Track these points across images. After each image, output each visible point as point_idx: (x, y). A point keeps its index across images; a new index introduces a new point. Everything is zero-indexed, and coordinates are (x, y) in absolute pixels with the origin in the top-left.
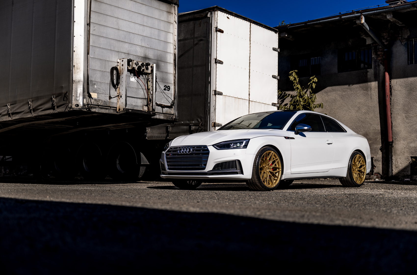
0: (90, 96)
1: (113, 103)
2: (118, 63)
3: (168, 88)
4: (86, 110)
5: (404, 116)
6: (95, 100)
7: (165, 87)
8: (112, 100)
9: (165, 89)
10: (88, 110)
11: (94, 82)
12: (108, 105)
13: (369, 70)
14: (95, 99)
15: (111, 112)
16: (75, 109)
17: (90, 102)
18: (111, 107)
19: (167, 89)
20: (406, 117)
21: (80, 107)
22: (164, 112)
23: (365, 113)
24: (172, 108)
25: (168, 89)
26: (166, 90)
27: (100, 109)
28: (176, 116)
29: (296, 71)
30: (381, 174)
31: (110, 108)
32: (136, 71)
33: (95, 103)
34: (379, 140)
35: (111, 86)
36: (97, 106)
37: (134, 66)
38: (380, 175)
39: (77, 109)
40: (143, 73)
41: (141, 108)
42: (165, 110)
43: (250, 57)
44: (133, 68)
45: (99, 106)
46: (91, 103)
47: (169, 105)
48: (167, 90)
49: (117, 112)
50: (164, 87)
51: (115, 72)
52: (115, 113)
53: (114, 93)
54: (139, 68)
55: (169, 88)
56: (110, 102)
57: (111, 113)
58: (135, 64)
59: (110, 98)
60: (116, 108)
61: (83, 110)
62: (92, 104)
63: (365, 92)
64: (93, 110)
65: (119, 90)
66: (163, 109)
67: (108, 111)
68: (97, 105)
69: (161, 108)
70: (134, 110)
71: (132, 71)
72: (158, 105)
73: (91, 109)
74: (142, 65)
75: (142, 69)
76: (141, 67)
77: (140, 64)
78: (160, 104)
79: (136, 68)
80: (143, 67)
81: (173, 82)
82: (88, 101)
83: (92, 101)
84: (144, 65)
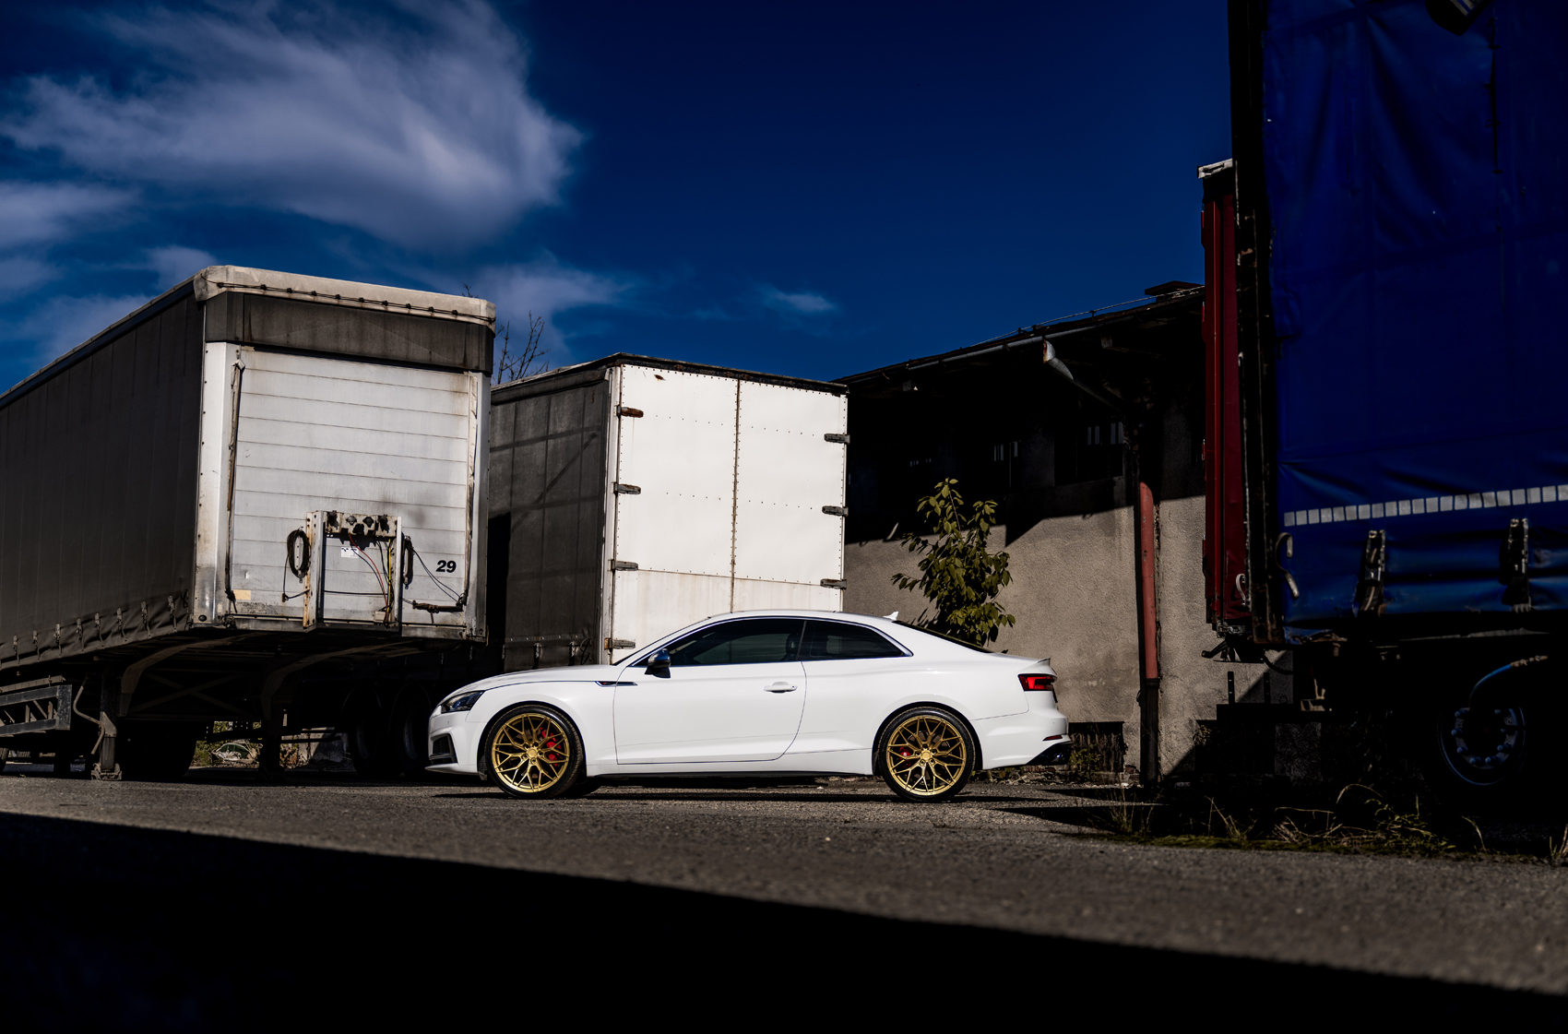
0: (231, 597)
1: (292, 608)
2: (309, 520)
3: (449, 566)
4: (224, 627)
5: (1184, 607)
6: (247, 604)
7: (442, 564)
8: (289, 603)
9: (439, 570)
10: (228, 626)
11: (244, 568)
12: (280, 613)
13: (1116, 479)
14: (245, 603)
15: (290, 627)
16: (198, 626)
17: (233, 610)
18: (288, 618)
19: (446, 568)
20: (1188, 611)
21: (208, 621)
22: (436, 622)
23: (1108, 599)
24: (461, 610)
25: (451, 569)
26: (444, 571)
27: (259, 623)
28: (471, 629)
29: (954, 481)
30: (1138, 768)
31: (285, 620)
32: (350, 536)
33: (246, 611)
34: (1135, 674)
35: (289, 572)
36: (254, 618)
37: (345, 525)
38: (1137, 771)
39: (203, 626)
40: (373, 538)
41: (370, 615)
42: (439, 617)
43: (735, 468)
44: (344, 531)
45: (256, 616)
46: (236, 612)
47: (453, 604)
48: (448, 571)
49: (305, 628)
50: (439, 563)
51: (299, 541)
52: (300, 629)
53: (295, 586)
54: (359, 528)
55: (451, 565)
56: (283, 608)
58: (347, 520)
59: (285, 598)
60: (302, 618)
61: (217, 627)
62: (238, 613)
63: (1108, 539)
64: (242, 626)
65: (308, 580)
66: (435, 614)
67: (283, 625)
68: (252, 614)
69: (429, 614)
70: (348, 621)
71: (343, 535)
72: (416, 606)
73: (237, 625)
74: (364, 521)
75: (366, 530)
76: (365, 525)
77: (360, 521)
78: (424, 604)
79: (351, 530)
80: (369, 526)
81: (463, 551)
82: (227, 609)
83: (238, 608)
84: (373, 521)
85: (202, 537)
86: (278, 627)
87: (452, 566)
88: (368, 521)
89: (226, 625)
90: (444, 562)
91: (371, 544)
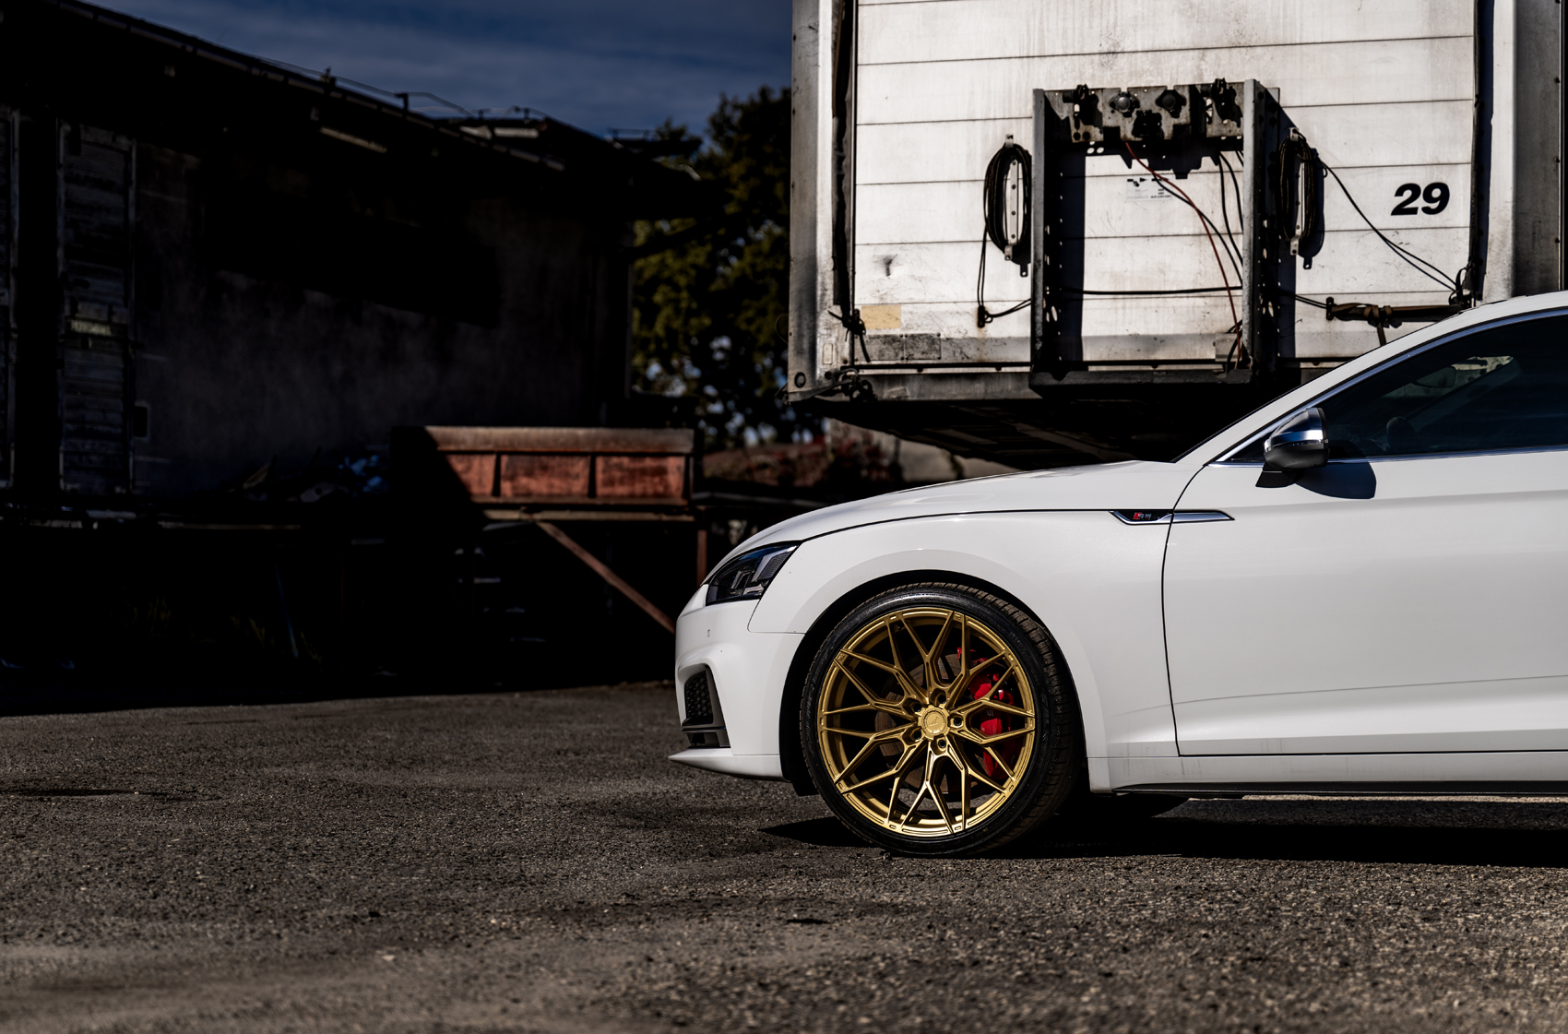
0: (853, 323)
1: (1002, 342)
3: (1428, 198)
4: (844, 398)
6: (890, 340)
7: (1408, 194)
8: (994, 329)
9: (1399, 210)
10: (856, 394)
11: (885, 252)
12: (973, 354)
14: (886, 336)
17: (859, 354)
18: (999, 365)
19: (1420, 203)
25: (1434, 206)
26: (1414, 211)
27: (928, 385)
31: (993, 370)
32: (1130, 142)
33: (892, 357)
36: (914, 371)
37: (1110, 120)
39: (799, 397)
44: (1120, 133)
45: (920, 367)
46: (868, 359)
47: (1443, 300)
48: (1427, 210)
50: (1400, 192)
51: (1015, 174)
54: (1147, 123)
55: (1436, 193)
56: (983, 342)
57: (1002, 396)
58: (1119, 105)
59: (983, 316)
61: (828, 399)
62: (873, 363)
64: (889, 393)
66: (1388, 330)
67: (987, 385)
68: (905, 362)
69: (1374, 329)
70: (1155, 363)
71: (1113, 143)
72: (1337, 311)
73: (876, 391)
74: (1159, 102)
75: (1167, 125)
76: (1164, 114)
77: (1147, 103)
78: (1354, 305)
79: (1127, 129)
80: (1175, 114)
81: (1465, 152)
82: (846, 354)
83: (873, 349)
84: (1182, 101)
85: (797, 186)
86: (977, 390)
87: (1438, 197)
88: (1170, 99)
89: (849, 393)
90: (1415, 189)
91: (1207, 162)
